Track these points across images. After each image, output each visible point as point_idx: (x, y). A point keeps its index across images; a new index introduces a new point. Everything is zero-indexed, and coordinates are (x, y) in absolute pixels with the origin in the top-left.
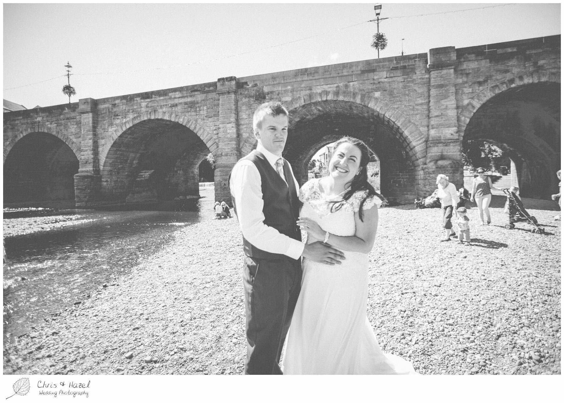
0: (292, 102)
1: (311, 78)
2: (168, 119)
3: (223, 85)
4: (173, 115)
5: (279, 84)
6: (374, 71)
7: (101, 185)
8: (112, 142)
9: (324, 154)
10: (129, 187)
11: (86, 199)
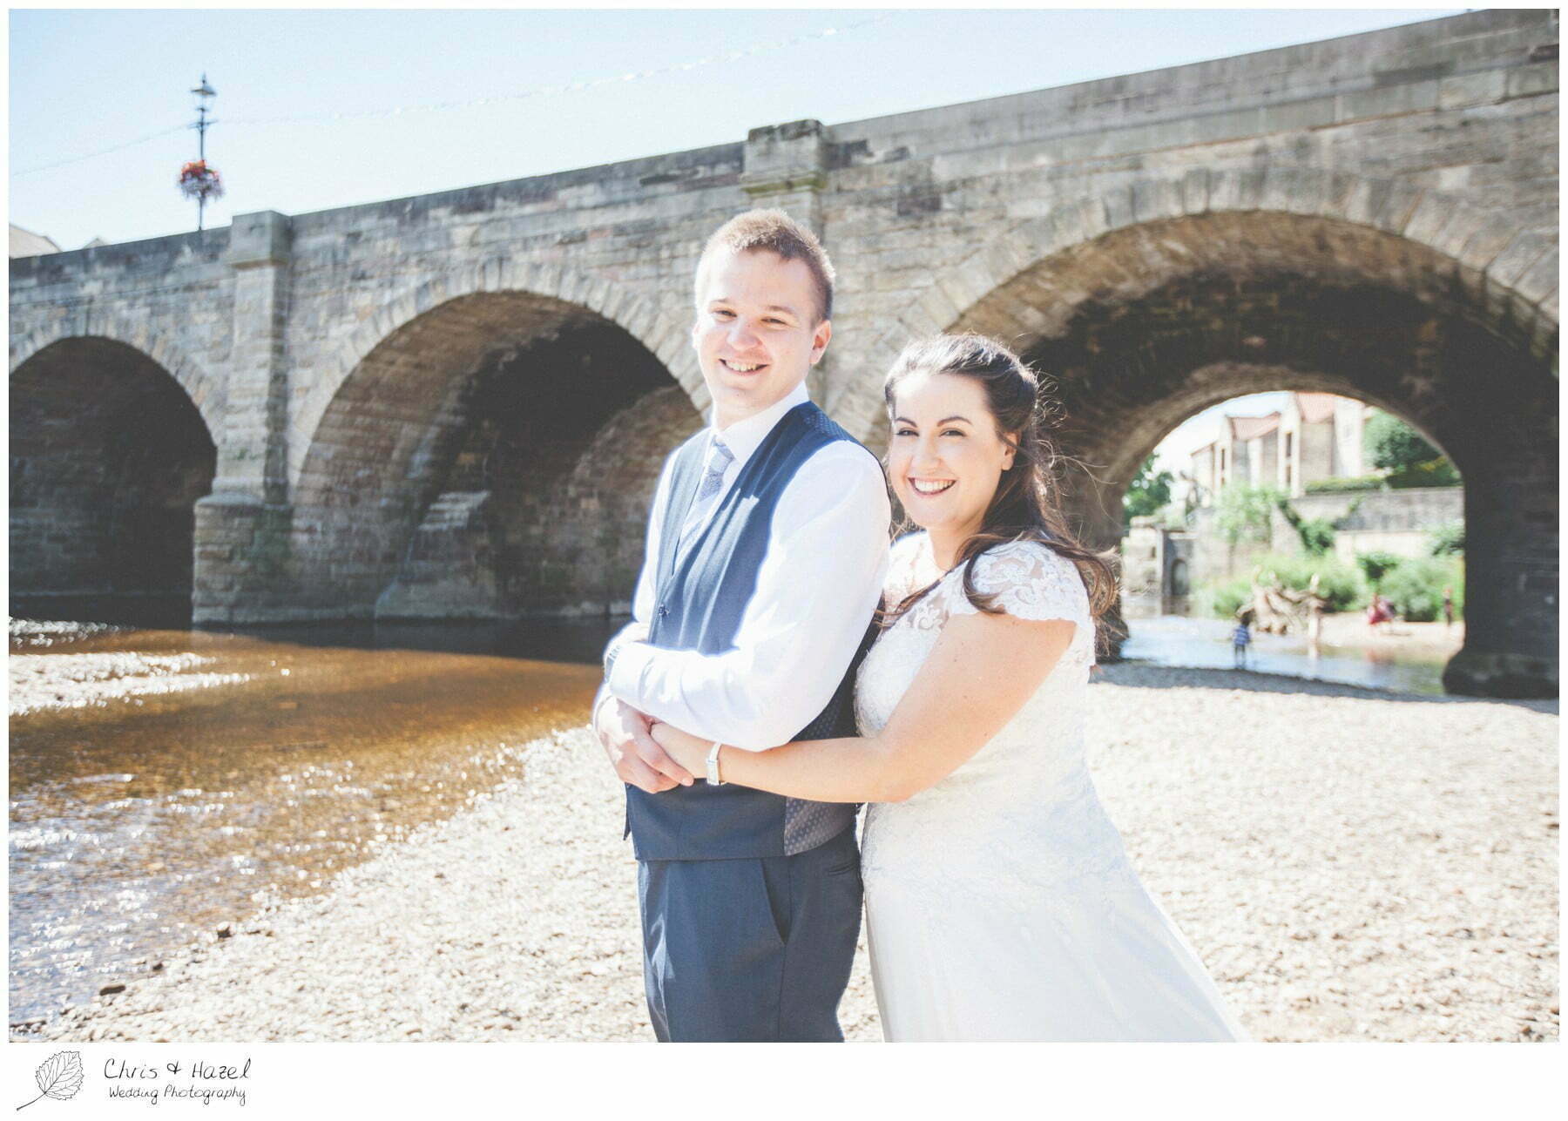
0: (1050, 223)
1: (1141, 117)
2: (547, 291)
3: (767, 154)
4: (570, 278)
5: (1001, 144)
6: (1439, 71)
7: (286, 544)
8: (340, 378)
9: (1212, 447)
10: (390, 558)
11: (231, 597)
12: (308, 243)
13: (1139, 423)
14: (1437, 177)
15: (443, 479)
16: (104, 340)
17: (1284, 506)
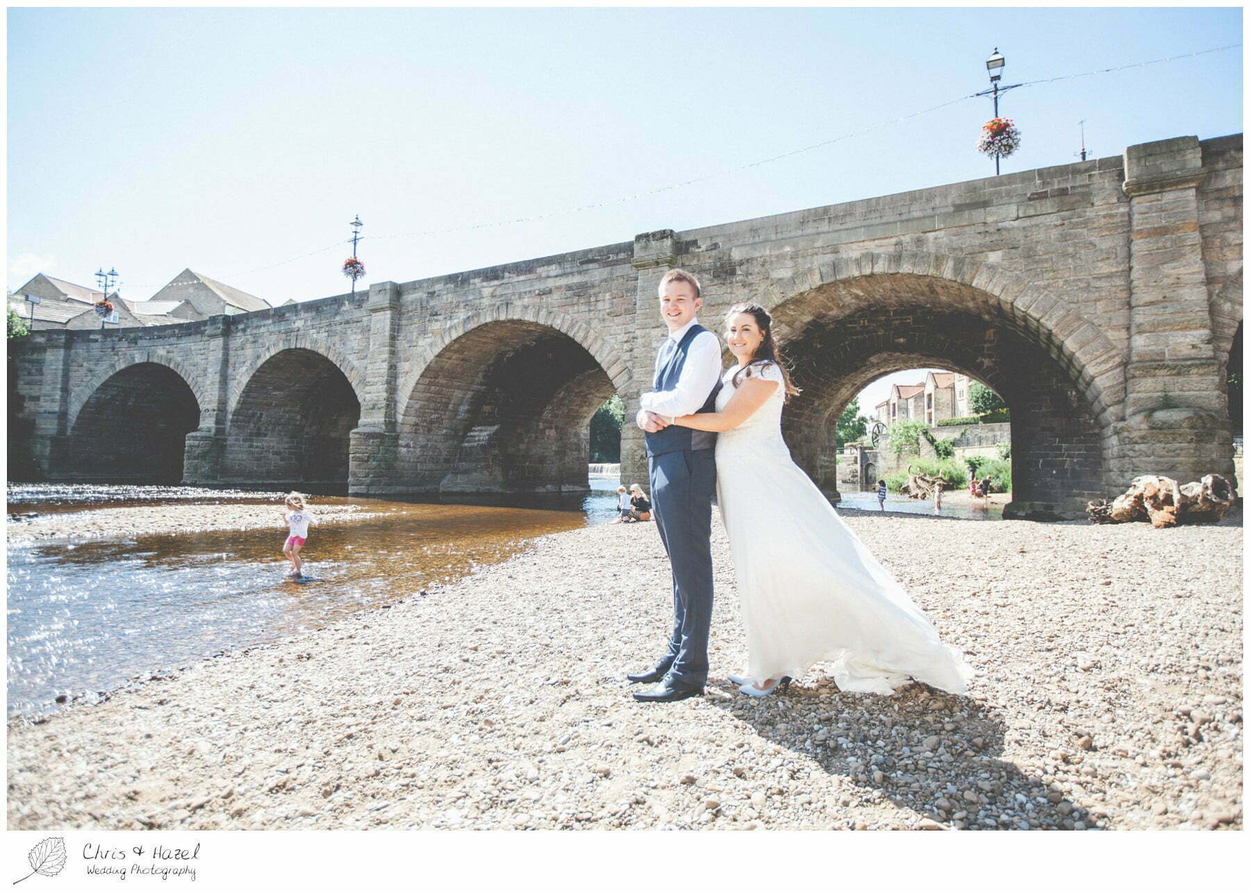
0: (793, 280)
2: (532, 320)
3: (645, 248)
4: (543, 312)
5: (766, 241)
6: (985, 204)
7: (395, 452)
8: (424, 367)
9: (888, 403)
10: (447, 461)
11: (368, 480)
12: (408, 298)
13: (843, 385)
14: (987, 256)
15: (476, 418)
16: (304, 349)
17: (925, 433)
